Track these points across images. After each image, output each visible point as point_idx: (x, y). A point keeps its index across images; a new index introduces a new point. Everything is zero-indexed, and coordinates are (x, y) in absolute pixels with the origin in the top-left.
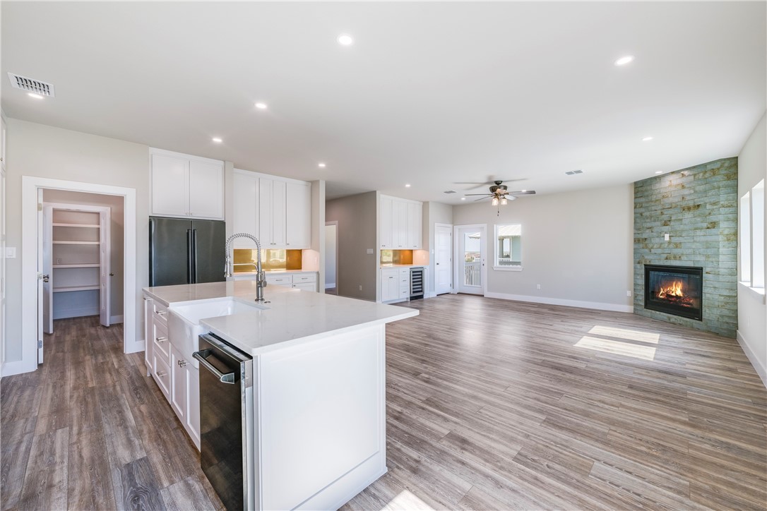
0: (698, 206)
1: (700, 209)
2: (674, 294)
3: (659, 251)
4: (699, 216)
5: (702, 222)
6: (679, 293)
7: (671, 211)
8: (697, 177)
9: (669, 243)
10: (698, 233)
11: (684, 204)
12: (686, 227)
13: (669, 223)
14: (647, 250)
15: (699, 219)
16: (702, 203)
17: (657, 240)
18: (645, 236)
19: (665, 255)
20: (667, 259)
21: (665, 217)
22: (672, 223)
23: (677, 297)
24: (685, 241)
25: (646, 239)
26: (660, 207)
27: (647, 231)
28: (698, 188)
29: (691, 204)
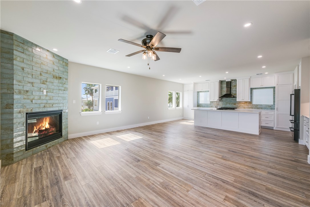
0: (61, 78)
1: (61, 79)
2: (44, 128)
3: (39, 102)
4: (61, 83)
5: (62, 87)
6: (47, 126)
7: (47, 75)
8: (60, 62)
9: (46, 96)
10: (61, 92)
11: (54, 74)
12: (55, 88)
13: (46, 83)
14: (29, 101)
15: (61, 85)
16: (62, 77)
17: (38, 93)
18: (26, 88)
19: (43, 105)
20: (44, 107)
21: (43, 78)
22: (48, 83)
23: (46, 129)
24: (55, 96)
25: (27, 91)
26: (39, 70)
27: (29, 85)
28: (60, 68)
29: (57, 75)
